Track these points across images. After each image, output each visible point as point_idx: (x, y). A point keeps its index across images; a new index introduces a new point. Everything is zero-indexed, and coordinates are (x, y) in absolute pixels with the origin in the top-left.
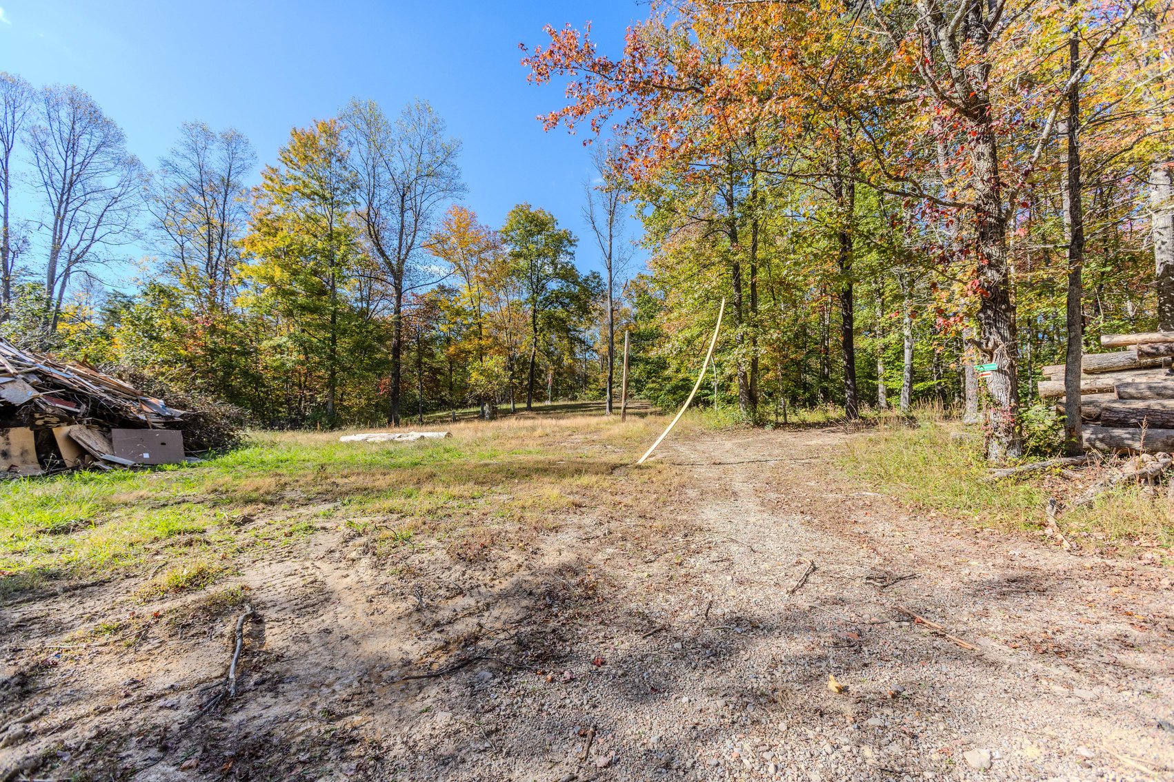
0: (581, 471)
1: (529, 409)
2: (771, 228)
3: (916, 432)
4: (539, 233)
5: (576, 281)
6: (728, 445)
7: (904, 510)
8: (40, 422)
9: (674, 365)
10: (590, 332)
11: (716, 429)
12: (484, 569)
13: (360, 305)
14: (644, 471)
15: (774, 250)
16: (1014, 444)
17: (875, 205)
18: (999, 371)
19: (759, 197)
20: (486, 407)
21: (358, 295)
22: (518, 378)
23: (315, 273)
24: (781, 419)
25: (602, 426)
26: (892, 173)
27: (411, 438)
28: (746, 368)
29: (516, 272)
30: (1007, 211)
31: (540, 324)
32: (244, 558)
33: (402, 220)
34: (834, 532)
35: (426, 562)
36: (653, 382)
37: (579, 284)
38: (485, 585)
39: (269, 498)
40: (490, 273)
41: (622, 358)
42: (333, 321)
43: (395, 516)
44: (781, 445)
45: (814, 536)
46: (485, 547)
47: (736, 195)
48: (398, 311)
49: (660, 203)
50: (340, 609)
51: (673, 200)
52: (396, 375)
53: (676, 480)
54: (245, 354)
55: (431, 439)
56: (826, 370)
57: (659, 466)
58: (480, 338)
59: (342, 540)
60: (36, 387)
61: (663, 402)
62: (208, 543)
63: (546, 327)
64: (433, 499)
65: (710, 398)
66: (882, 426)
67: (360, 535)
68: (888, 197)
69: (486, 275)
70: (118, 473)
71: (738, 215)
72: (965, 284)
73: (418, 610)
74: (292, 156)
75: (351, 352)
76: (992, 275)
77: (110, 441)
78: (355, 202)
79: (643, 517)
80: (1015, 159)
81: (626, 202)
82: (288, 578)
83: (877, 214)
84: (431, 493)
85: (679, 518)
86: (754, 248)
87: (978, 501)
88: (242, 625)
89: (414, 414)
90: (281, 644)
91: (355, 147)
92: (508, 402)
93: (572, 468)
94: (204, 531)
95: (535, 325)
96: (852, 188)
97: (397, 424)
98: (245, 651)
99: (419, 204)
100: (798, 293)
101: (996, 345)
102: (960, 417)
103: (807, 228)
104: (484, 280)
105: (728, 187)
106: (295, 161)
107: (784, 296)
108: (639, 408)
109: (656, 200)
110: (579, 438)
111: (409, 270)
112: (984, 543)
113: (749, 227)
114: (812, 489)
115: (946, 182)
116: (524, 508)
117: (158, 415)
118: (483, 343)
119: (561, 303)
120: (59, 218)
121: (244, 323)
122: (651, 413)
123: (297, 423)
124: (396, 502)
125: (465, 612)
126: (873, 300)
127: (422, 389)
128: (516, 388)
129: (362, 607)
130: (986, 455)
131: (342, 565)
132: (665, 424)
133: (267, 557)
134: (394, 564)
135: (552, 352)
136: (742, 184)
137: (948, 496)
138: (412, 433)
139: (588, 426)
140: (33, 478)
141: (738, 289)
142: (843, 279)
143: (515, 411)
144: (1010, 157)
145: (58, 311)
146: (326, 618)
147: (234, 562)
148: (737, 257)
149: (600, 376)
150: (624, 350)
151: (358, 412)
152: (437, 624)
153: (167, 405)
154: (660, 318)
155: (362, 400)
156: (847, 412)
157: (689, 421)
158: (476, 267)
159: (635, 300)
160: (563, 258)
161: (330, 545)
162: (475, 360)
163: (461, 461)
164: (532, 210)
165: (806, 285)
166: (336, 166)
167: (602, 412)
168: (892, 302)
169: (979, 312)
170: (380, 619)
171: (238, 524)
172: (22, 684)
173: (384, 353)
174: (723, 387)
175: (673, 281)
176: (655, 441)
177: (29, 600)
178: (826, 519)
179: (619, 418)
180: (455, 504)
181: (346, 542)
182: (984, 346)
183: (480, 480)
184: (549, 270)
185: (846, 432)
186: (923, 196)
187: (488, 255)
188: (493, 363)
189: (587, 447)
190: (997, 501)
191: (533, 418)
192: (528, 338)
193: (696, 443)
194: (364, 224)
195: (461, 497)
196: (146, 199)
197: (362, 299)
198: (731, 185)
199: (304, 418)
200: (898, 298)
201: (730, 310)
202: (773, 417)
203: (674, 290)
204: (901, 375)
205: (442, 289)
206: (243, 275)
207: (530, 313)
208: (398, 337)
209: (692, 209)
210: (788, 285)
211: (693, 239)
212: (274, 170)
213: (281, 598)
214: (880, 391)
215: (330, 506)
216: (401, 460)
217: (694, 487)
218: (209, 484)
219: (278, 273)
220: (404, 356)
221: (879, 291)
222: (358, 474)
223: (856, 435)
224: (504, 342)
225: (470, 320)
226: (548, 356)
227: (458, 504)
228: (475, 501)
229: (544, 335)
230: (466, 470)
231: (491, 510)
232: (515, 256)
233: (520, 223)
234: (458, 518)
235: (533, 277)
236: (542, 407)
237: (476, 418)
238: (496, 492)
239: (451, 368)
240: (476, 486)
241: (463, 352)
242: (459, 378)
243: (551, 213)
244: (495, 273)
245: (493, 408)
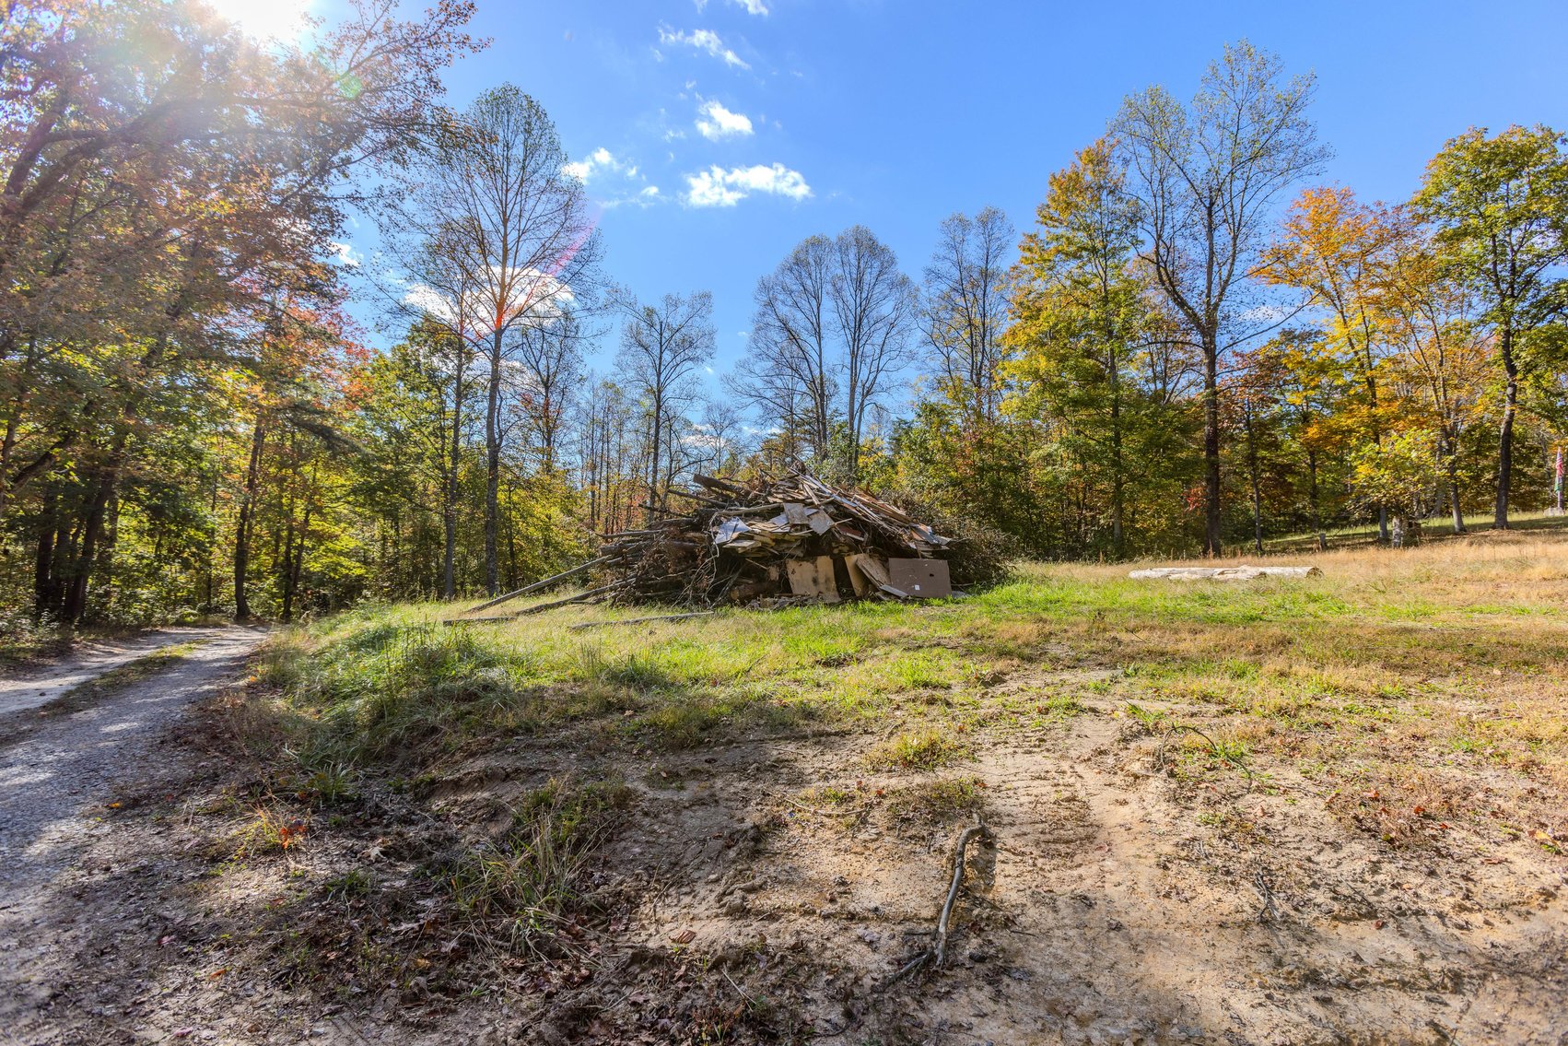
1: (1502, 524)
4: (1513, 175)
8: (836, 551)
12: (1432, 873)
13: (1152, 386)
21: (1150, 373)
22: (1467, 468)
23: (1089, 354)
27: (1240, 576)
29: (1453, 270)
31: (1525, 356)
32: (985, 737)
33: (1211, 245)
35: (1278, 817)
38: (1441, 916)
39: (1027, 651)
40: (1389, 285)
42: (1116, 413)
43: (1213, 708)
46: (1427, 816)
48: (1210, 384)
50: (1109, 864)
52: (1214, 481)
54: (1015, 470)
55: (1279, 578)
58: (1373, 405)
59: (1118, 736)
60: (834, 518)
62: (948, 704)
63: (1542, 361)
64: (1288, 687)
67: (1149, 733)
69: (1380, 291)
70: (890, 605)
73: (1265, 923)
74: (1052, 211)
75: (1143, 452)
77: (888, 571)
78: (1136, 242)
82: (1036, 783)
84: (1282, 674)
88: (964, 845)
89: (1246, 539)
90: (1014, 897)
91: (1133, 165)
92: (1445, 513)
94: (949, 687)
95: (1509, 362)
97: (1218, 553)
98: (964, 891)
99: (1238, 210)
104: (1377, 301)
106: (1056, 216)
111: (1227, 317)
117: (927, 543)
118: (1380, 411)
120: (854, 355)
121: (1011, 433)
123: (1074, 553)
124: (1216, 684)
125: (1388, 974)
127: (1260, 499)
128: (1465, 486)
129: (1147, 873)
131: (1117, 780)
133: (1012, 740)
134: (1209, 802)
138: (1244, 567)
140: (831, 605)
143: (1463, 531)
145: (858, 445)
146: (1084, 875)
147: (972, 739)
151: (1158, 537)
152: (1313, 978)
153: (935, 532)
155: (1163, 521)
158: (1357, 282)
161: (1101, 740)
162: (1364, 443)
163: (1347, 618)
164: (1492, 137)
166: (1106, 199)
170: (1183, 913)
171: (986, 684)
172: (757, 840)
173: (1192, 449)
177: (786, 738)
180: (1340, 703)
181: (1125, 740)
183: (1396, 660)
184: (1544, 243)
187: (1387, 255)
188: (1409, 443)
191: (1518, 543)
192: (1493, 389)
194: (1152, 269)
195: (1353, 691)
196: (915, 316)
197: (1155, 378)
199: (1085, 547)
205: (1289, 336)
206: (1005, 374)
207: (1496, 339)
208: (1214, 423)
212: (1032, 237)
213: (1022, 813)
215: (1106, 674)
216: (1225, 610)
218: (966, 626)
219: (1042, 364)
220: (1225, 452)
222: (1152, 628)
224: (1430, 403)
225: (1348, 377)
227: (1345, 705)
228: (1388, 702)
229: (1537, 378)
230: (1359, 637)
231: (1436, 731)
232: (1451, 238)
233: (1458, 173)
234: (1348, 735)
235: (1499, 268)
236: (1537, 521)
237: (1372, 543)
238: (1442, 692)
239: (1313, 462)
240: (1387, 673)
241: (1336, 433)
242: (1329, 477)
243: (1545, 126)
244: (1400, 283)
245: (1410, 525)
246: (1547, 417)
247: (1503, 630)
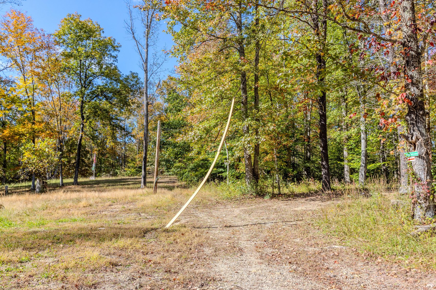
0: (118, 235)
1: (76, 183)
2: (269, 48)
3: (369, 200)
4: (88, 38)
5: (119, 79)
6: (237, 211)
7: (360, 258)
9: (196, 148)
10: (129, 121)
11: (228, 199)
14: (170, 234)
15: (271, 64)
16: (430, 208)
17: (341, 36)
18: (420, 157)
19: (260, 24)
20: (37, 182)
22: (66, 157)
24: (276, 191)
25: (137, 197)
26: (350, 15)
28: (250, 152)
29: (66, 69)
30: (422, 47)
31: (87, 113)
34: (312, 277)
36: (180, 162)
37: (120, 82)
40: (44, 69)
41: (155, 142)
44: (276, 211)
45: (298, 281)
47: (244, 21)
49: (186, 22)
51: (196, 20)
53: (196, 240)
56: (309, 154)
57: (183, 230)
58: (33, 123)
61: (187, 177)
63: (92, 116)
65: (224, 175)
66: (346, 196)
68: (349, 31)
69: (40, 70)
71: (245, 36)
72: (398, 95)
76: (414, 90)
79: (168, 271)
80: (427, 13)
81: (159, 20)
83: (342, 42)
85: (197, 271)
86: (257, 60)
87: (408, 250)
92: (57, 177)
93: (111, 233)
95: (82, 114)
96: (325, 22)
100: (288, 96)
101: (418, 139)
102: (397, 189)
103: (294, 49)
104: (38, 75)
105: (238, 14)
107: (278, 98)
108: (168, 182)
109: (183, 20)
110: (118, 207)
112: (412, 280)
113: (253, 46)
114: (297, 244)
115: (385, 24)
116: (67, 268)
118: (36, 127)
119: (105, 96)
122: (178, 187)
126: (339, 104)
128: (65, 165)
130: (413, 216)
132: (188, 196)
135: (97, 137)
136: (248, 13)
137: (389, 246)
139: (126, 197)
141: (245, 91)
142: (319, 88)
143: (63, 185)
144: (423, 11)
148: (244, 68)
149: (137, 157)
150: (157, 136)
154: (186, 112)
156: (323, 185)
157: (208, 193)
158: (31, 63)
159: (166, 97)
160: (108, 60)
162: (28, 142)
163: (12, 229)
164: (82, 20)
165: (294, 90)
167: (138, 186)
168: (353, 105)
169: (407, 115)
174: (233, 167)
175: (196, 83)
176: (180, 209)
178: (307, 267)
179: (152, 190)
182: (410, 139)
183: (29, 246)
184: (95, 69)
185: (322, 200)
186: (370, 33)
187: (43, 53)
189: (124, 215)
190: (419, 249)
191: (79, 191)
192: (77, 124)
193: (212, 211)
195: (10, 261)
198: (240, 13)
200: (356, 103)
201: (238, 107)
202: (270, 190)
203: (197, 90)
204: (359, 158)
207: (79, 103)
209: (211, 28)
210: (281, 90)
211: (211, 52)
214: (345, 169)
217: (210, 246)
221: (344, 97)
223: (329, 202)
224: (55, 127)
225: (25, 107)
226: (93, 140)
227: (6, 268)
228: (23, 264)
229: (90, 122)
230: (15, 237)
231: (37, 272)
232: (67, 56)
233: (71, 29)
234: (5, 281)
235: (82, 74)
236: (87, 182)
237: (27, 191)
238: (42, 256)
239: (5, 147)
240: (24, 252)
241: (16, 135)
242: (12, 157)
243: (98, 23)
244: (48, 69)
245: (43, 183)
246: (92, 139)
247: (67, 228)
